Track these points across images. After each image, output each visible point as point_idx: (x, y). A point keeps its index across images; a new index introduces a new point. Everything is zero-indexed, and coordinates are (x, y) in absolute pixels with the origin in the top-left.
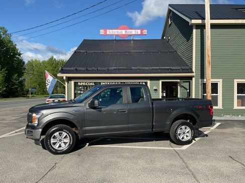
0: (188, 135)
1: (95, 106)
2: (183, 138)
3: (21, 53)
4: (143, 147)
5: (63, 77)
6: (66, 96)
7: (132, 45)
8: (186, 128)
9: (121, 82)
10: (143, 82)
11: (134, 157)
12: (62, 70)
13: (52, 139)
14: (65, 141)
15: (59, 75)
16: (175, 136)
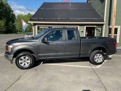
0: (100, 59)
1: (45, 41)
2: (98, 61)
3: (13, 10)
4: (73, 66)
5: (31, 23)
6: (33, 34)
7: (70, 6)
8: (100, 55)
9: (63, 27)
10: (75, 27)
11: (68, 73)
12: (31, 19)
13: (20, 61)
14: (27, 62)
15: (29, 22)
16: (93, 60)
